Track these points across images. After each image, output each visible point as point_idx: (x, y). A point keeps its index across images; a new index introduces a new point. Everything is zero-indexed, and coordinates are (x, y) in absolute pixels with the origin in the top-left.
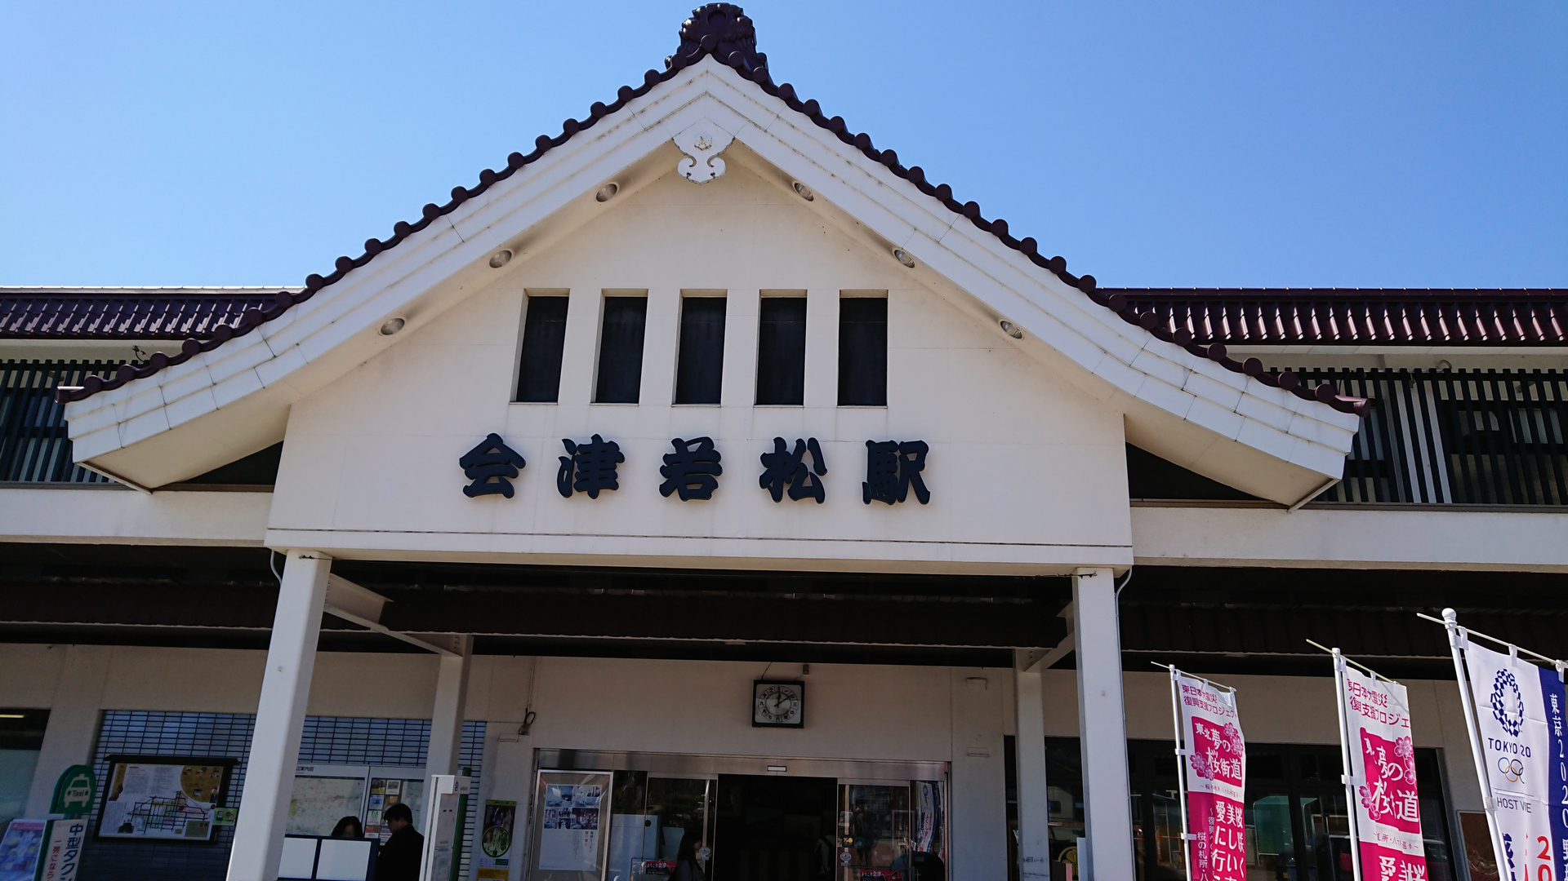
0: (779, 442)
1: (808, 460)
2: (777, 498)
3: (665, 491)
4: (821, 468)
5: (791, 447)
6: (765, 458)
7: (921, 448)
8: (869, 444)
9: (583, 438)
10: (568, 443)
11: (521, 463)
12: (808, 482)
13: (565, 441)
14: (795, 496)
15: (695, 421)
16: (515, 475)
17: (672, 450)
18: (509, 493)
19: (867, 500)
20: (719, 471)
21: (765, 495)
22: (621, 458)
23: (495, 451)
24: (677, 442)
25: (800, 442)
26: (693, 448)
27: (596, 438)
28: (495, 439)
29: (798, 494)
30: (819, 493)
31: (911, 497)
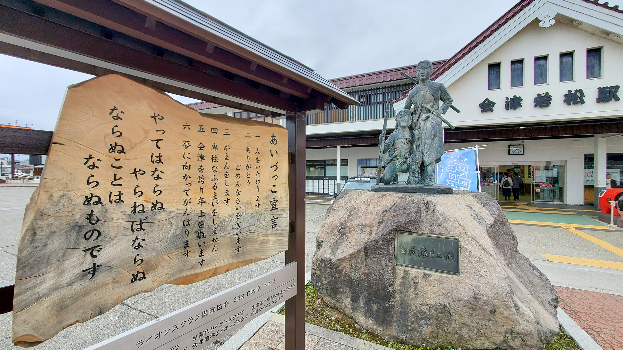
0: (570, 91)
1: (578, 94)
2: (569, 105)
3: (535, 106)
4: (583, 96)
5: (573, 92)
6: (565, 96)
7: (616, 87)
8: (599, 88)
9: (511, 97)
10: (507, 99)
11: (494, 104)
12: (579, 100)
13: (506, 98)
14: (574, 104)
15: (542, 89)
16: (493, 107)
17: (537, 97)
18: (492, 110)
19: (598, 102)
20: (551, 100)
21: (565, 105)
22: (522, 100)
23: (487, 102)
24: (538, 95)
25: (576, 90)
26: (542, 95)
27: (515, 96)
28: (487, 100)
29: (575, 103)
30: (582, 102)
31: (613, 99)
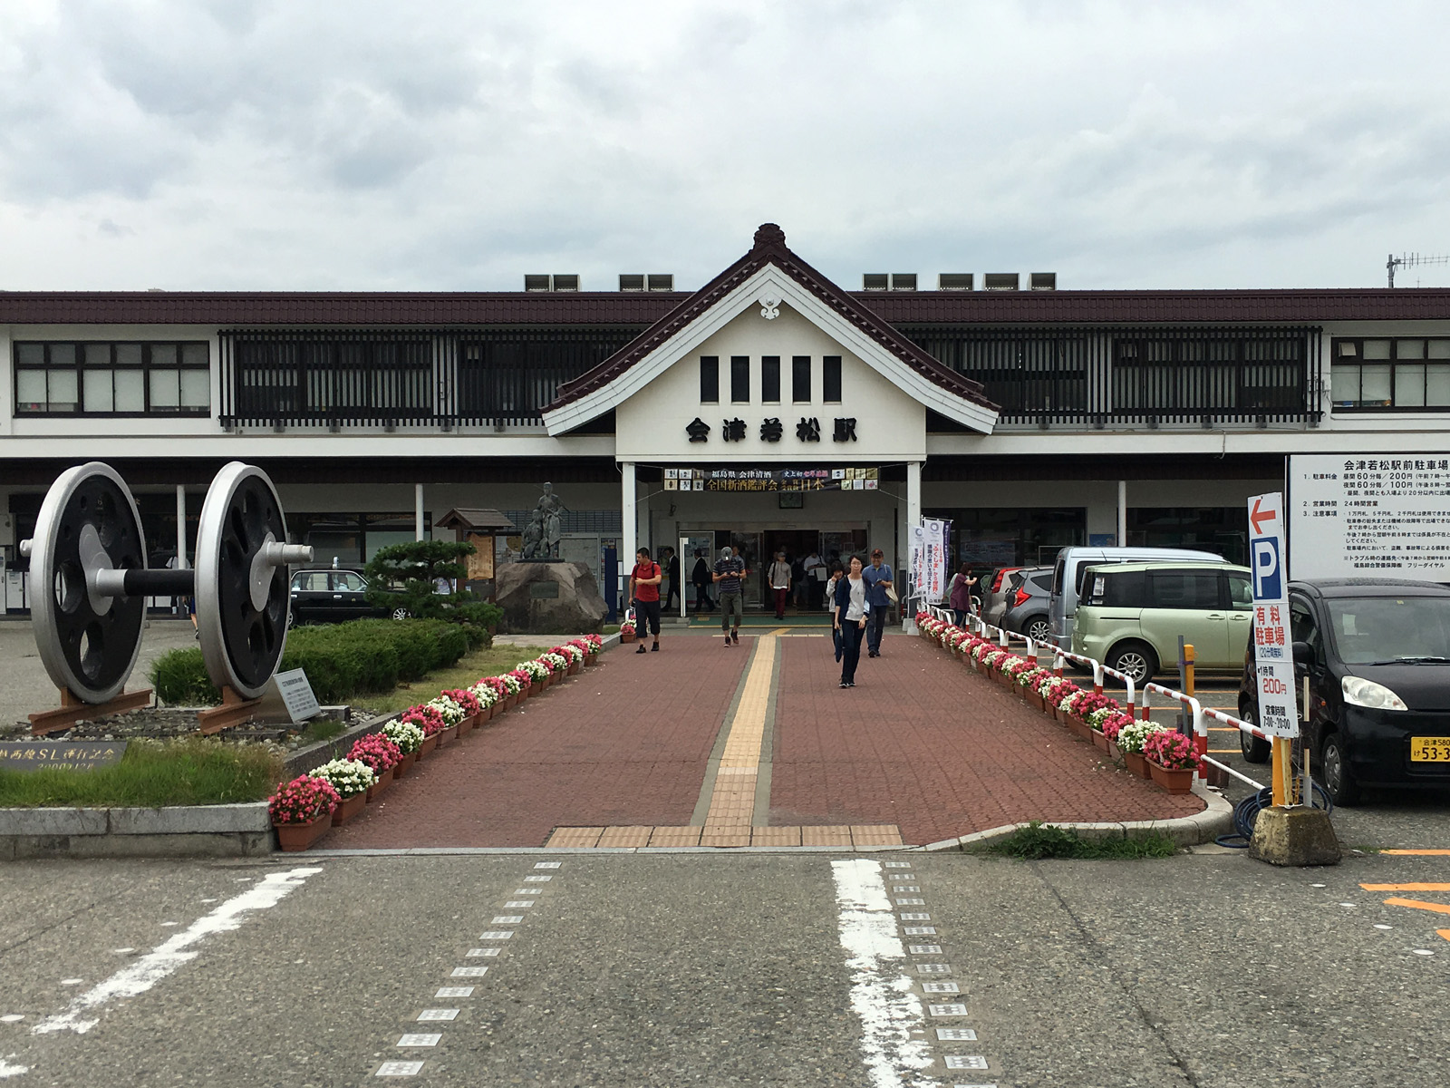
0: (803, 419)
1: (814, 427)
2: (803, 440)
3: (763, 438)
4: (818, 429)
5: (807, 422)
6: (798, 426)
7: (854, 421)
8: (836, 419)
9: (731, 419)
10: (726, 421)
11: (709, 429)
12: (814, 435)
13: (724, 420)
15: (771, 411)
16: (707, 433)
17: (764, 423)
18: (706, 440)
19: (835, 440)
20: (782, 430)
21: (798, 440)
22: (745, 426)
23: (698, 424)
24: (766, 420)
25: (810, 419)
26: (771, 422)
27: (736, 419)
28: (698, 420)
29: (810, 439)
30: (818, 439)
31: (850, 439)
